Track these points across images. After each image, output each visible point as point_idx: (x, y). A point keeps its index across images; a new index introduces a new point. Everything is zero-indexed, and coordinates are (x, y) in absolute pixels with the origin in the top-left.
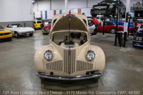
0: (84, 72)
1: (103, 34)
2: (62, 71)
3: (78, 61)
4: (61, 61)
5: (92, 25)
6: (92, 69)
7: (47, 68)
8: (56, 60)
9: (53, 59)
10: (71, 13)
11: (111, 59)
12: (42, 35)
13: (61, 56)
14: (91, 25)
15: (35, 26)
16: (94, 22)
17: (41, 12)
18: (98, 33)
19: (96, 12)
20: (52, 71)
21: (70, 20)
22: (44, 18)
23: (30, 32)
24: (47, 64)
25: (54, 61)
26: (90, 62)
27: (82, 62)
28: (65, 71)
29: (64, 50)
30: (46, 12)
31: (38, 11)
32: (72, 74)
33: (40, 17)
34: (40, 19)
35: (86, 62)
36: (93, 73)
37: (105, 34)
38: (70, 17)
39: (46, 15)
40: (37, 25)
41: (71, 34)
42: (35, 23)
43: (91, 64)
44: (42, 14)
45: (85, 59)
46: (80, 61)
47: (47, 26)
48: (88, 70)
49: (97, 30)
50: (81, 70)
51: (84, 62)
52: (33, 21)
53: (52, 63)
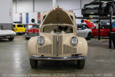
0: (70, 55)
2: (51, 54)
3: (64, 45)
4: (51, 45)
5: (85, 28)
6: (76, 53)
7: (39, 52)
10: (59, 7)
16: (89, 26)
17: (21, 14)
19: (87, 12)
20: (43, 54)
21: (58, 12)
22: (24, 22)
23: (10, 35)
24: (39, 48)
25: (45, 45)
26: (74, 47)
27: (67, 46)
28: (54, 54)
29: (54, 36)
30: (27, 14)
31: (16, 13)
32: (59, 56)
33: (19, 20)
34: (20, 22)
35: (71, 46)
36: (77, 55)
37: (100, 39)
38: (58, 10)
39: (27, 18)
40: (17, 29)
41: (59, 27)
43: (75, 48)
44: (21, 16)
45: (70, 44)
46: (66, 45)
47: (31, 29)
48: (72, 54)
49: (91, 35)
50: (67, 53)
51: (69, 46)
52: (13, 24)
53: (43, 47)
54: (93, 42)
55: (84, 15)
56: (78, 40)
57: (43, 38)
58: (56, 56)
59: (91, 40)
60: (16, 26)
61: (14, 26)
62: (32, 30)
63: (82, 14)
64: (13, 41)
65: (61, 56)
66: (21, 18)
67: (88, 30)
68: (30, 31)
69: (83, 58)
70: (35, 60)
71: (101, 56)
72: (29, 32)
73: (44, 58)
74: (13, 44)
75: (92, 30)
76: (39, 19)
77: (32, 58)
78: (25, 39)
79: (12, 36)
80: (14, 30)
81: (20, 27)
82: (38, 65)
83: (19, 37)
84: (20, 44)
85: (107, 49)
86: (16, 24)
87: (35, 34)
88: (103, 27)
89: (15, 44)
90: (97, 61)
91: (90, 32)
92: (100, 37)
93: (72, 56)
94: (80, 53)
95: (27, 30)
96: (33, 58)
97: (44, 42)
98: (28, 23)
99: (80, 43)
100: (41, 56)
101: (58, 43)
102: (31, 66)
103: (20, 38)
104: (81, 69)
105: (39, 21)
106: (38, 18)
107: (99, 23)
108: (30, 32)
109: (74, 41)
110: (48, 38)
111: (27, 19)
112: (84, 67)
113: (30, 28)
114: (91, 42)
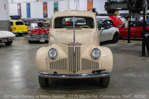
0: (90, 71)
1: (129, 42)
2: (67, 70)
3: (83, 59)
4: (65, 59)
5: (110, 27)
6: (98, 68)
7: (51, 68)
8: (61, 59)
9: (58, 58)
11: (130, 70)
12: (27, 44)
13: (66, 53)
14: (108, 27)
15: (13, 29)
17: (19, 4)
18: (119, 41)
19: (112, 7)
20: (55, 70)
22: (24, 16)
23: (7, 38)
24: (50, 63)
26: (95, 61)
27: (87, 60)
28: (69, 70)
29: (69, 47)
30: (28, 5)
31: (13, 2)
32: (77, 72)
34: (18, 17)
35: (92, 60)
36: (99, 72)
39: (29, 10)
40: (15, 28)
42: (13, 25)
43: (96, 63)
44: (20, 8)
46: (85, 59)
47: (35, 29)
48: (93, 70)
49: (118, 36)
50: (87, 69)
51: (89, 60)
52: (9, 21)
53: (56, 61)
54: (120, 46)
55: (108, 11)
56: (100, 52)
57: (55, 50)
58: (72, 73)
59: (118, 43)
60: (14, 24)
61: (12, 23)
62: (37, 30)
63: (106, 9)
64: (11, 46)
65: (79, 73)
66: (20, 10)
67: (114, 30)
68: (34, 32)
69: (107, 75)
70: (45, 78)
71: (130, 69)
72: (33, 34)
73: (58, 75)
74: (12, 50)
75: (119, 29)
76: (45, 12)
77: (41, 76)
78: (28, 43)
79: (10, 39)
80: (11, 29)
81: (20, 25)
82: (49, 83)
83: (19, 40)
84: (21, 51)
85: (139, 56)
86: (14, 21)
87: (42, 36)
88: (134, 24)
89: (15, 50)
90: (126, 75)
91: (117, 32)
92: (131, 38)
93: (92, 73)
94: (103, 68)
95: (29, 30)
96: (43, 76)
97: (56, 55)
98: (30, 17)
99: (103, 55)
100: (53, 73)
101: (74, 55)
102: (41, 85)
103: (21, 41)
104: (105, 88)
105: (45, 15)
106: (44, 10)
107: (129, 20)
108: (35, 34)
109: (95, 53)
110: (61, 49)
111: (29, 12)
112: (109, 85)
113: (34, 27)
114: (118, 46)
